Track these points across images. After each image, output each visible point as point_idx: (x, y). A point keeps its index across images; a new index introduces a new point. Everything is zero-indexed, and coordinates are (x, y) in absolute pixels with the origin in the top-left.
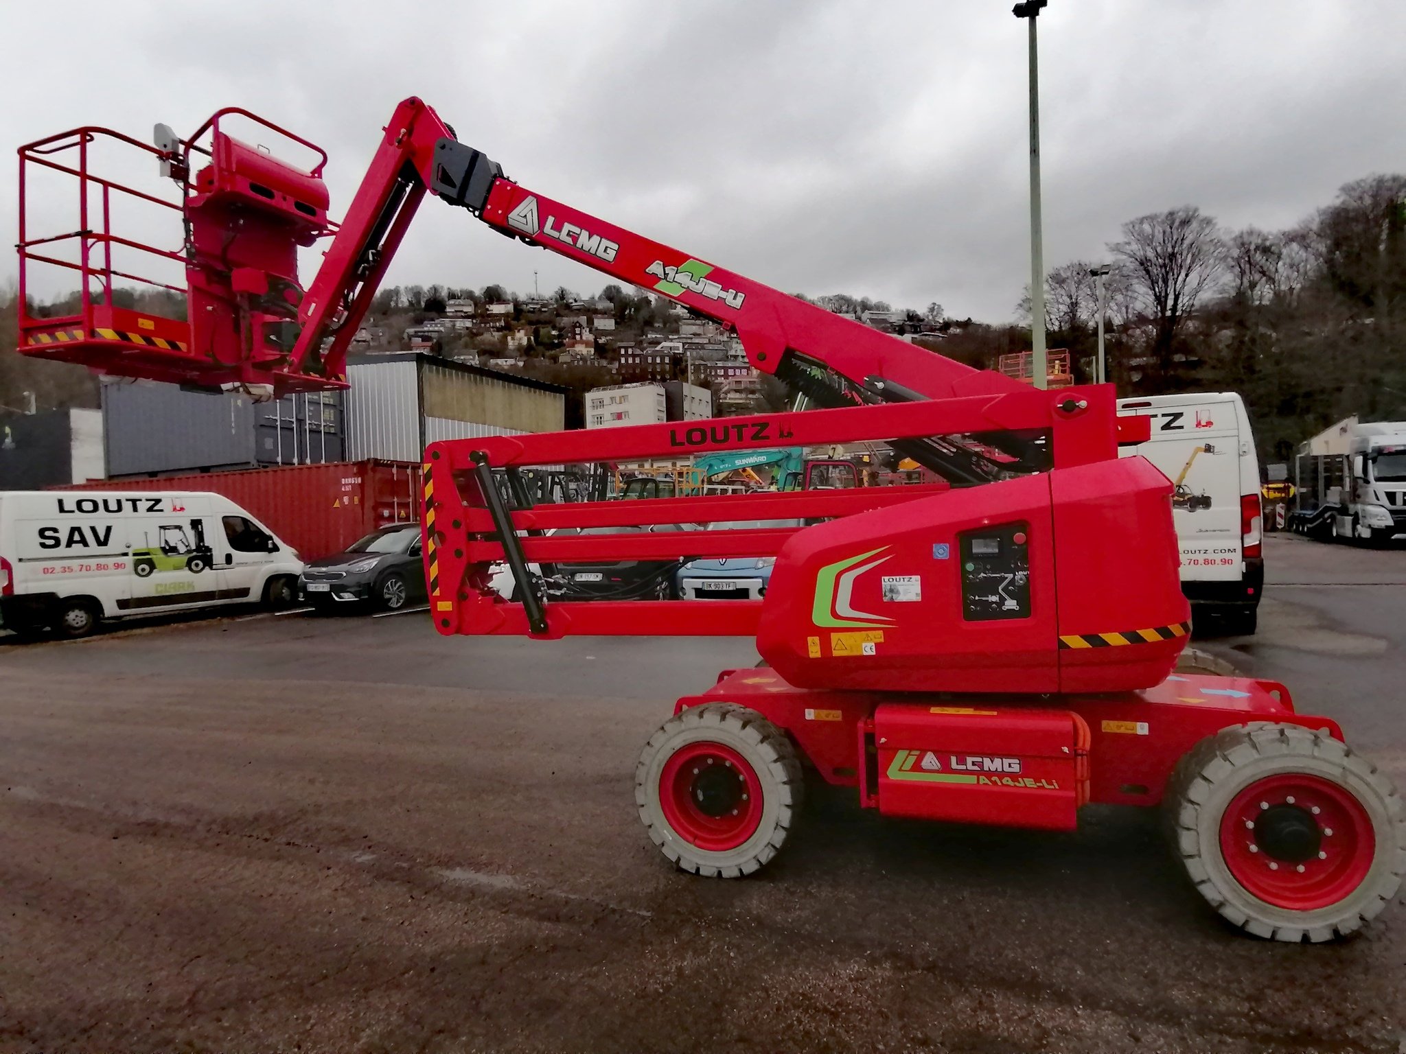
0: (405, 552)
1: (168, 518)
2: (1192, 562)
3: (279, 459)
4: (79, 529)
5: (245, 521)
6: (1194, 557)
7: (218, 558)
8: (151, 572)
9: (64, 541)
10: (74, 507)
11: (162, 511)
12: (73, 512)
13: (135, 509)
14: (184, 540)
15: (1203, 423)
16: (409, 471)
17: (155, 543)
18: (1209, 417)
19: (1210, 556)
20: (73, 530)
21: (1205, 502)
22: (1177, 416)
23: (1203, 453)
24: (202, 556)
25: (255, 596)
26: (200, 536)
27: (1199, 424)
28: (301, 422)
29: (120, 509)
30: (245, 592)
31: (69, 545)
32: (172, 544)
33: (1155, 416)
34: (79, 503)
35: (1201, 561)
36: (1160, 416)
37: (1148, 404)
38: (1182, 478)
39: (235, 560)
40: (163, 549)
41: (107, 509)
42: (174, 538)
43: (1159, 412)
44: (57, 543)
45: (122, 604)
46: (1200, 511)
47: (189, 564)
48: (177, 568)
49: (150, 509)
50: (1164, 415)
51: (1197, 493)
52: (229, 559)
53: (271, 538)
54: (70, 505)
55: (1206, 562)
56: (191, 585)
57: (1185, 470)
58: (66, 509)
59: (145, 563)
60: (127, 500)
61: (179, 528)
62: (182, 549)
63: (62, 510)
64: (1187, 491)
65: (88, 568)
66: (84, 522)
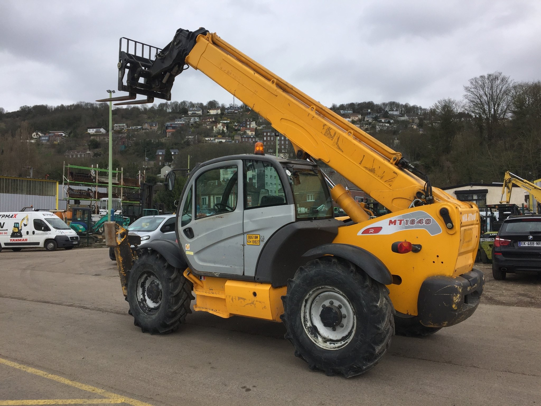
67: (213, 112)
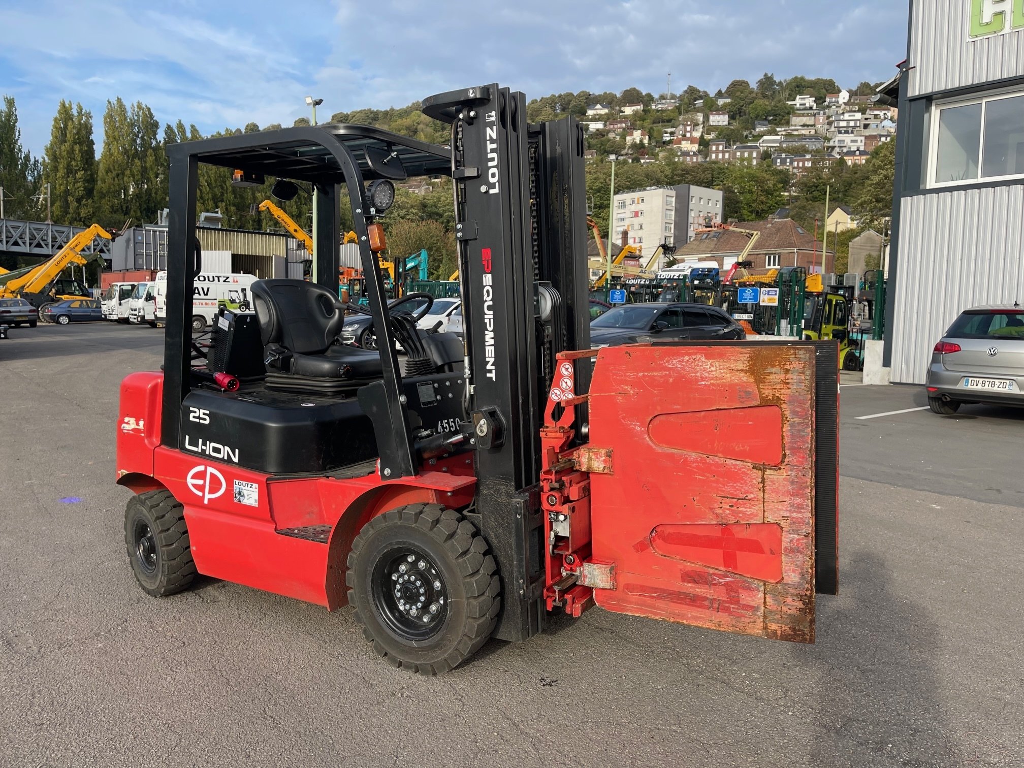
1: (232, 286)
4: (197, 288)
13: (219, 281)
14: (239, 297)
17: (227, 298)
24: (247, 305)
26: (245, 296)
29: (214, 280)
41: (209, 280)
42: (234, 296)
47: (240, 308)
49: (225, 281)
61: (237, 292)
62: (238, 301)
67: (628, 111)
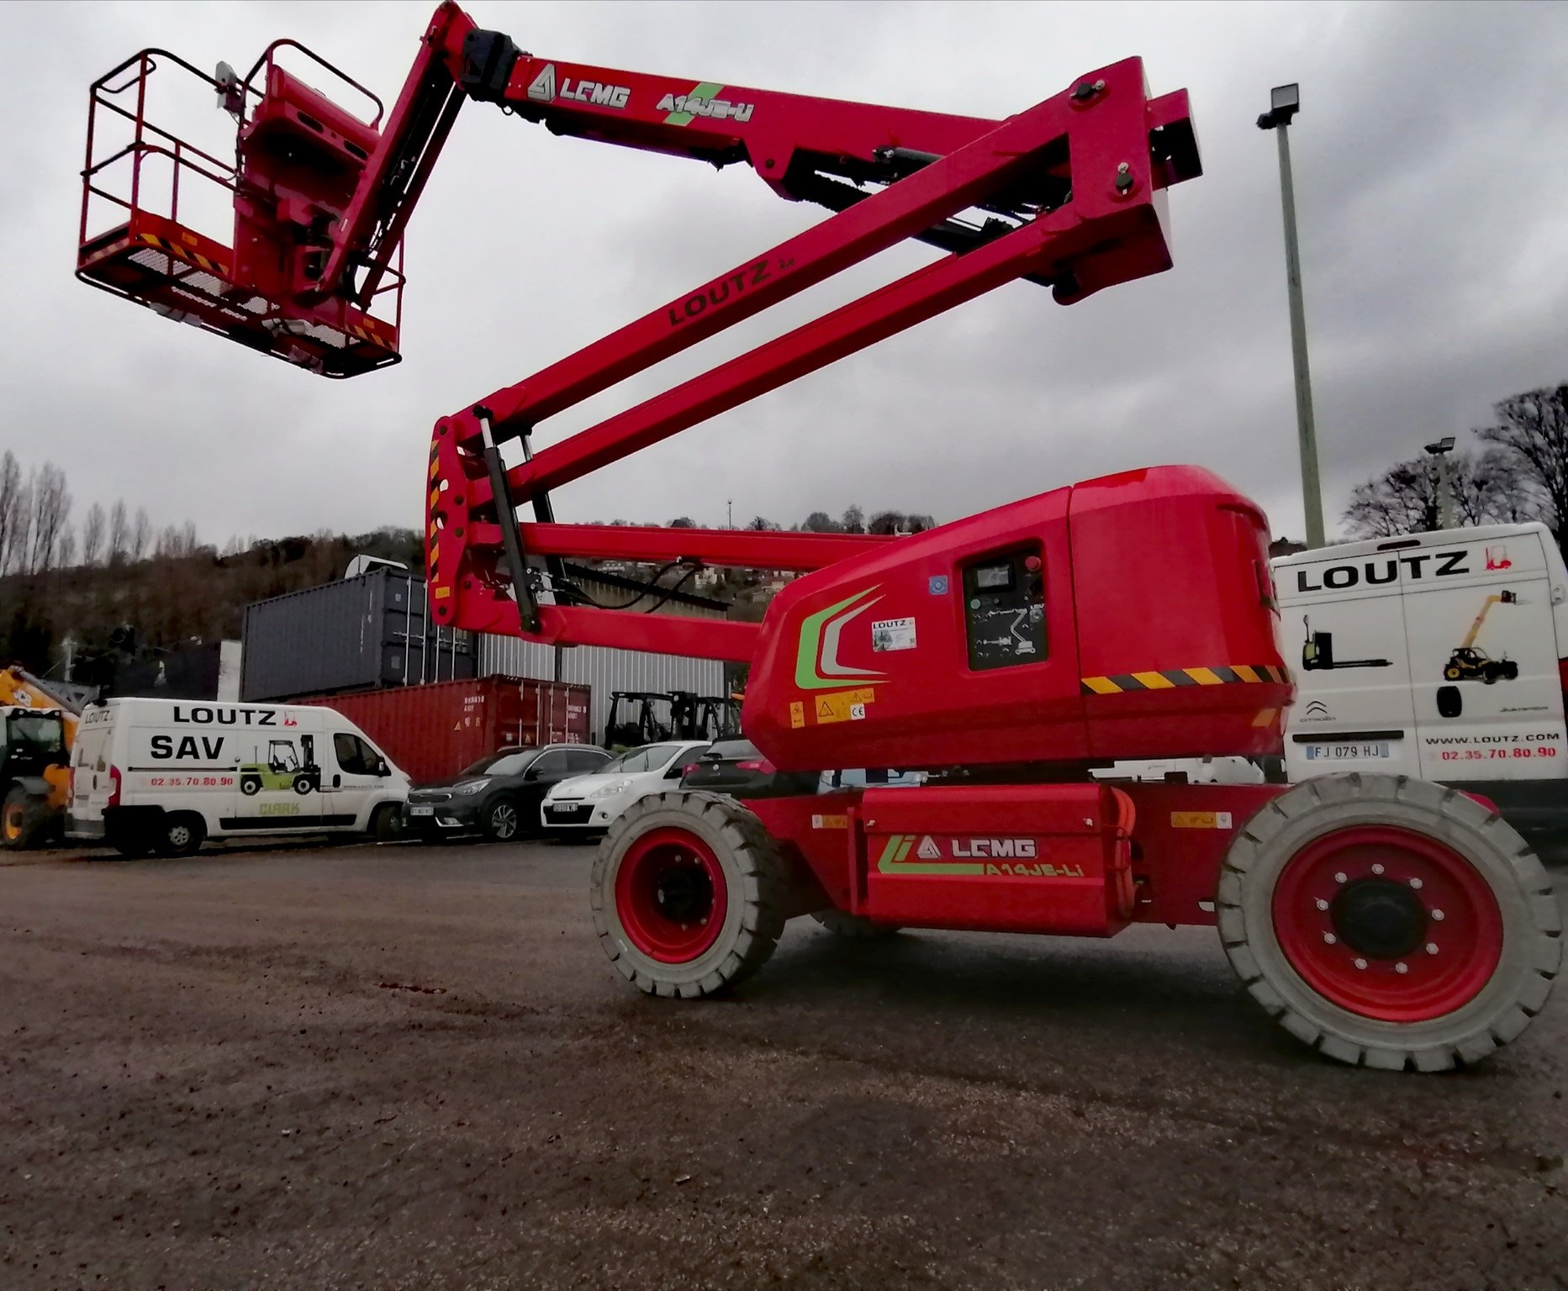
0: (519, 775)
1: (279, 731)
2: (1497, 753)
3: (405, 680)
4: (191, 740)
5: (357, 739)
6: (1498, 746)
7: (326, 779)
8: (257, 790)
9: (175, 752)
10: (189, 717)
11: (274, 724)
12: (188, 721)
13: (248, 721)
14: (293, 758)
15: (1497, 563)
16: (538, 691)
17: (263, 760)
18: (1505, 555)
19: (1523, 745)
20: (186, 740)
21: (1508, 670)
22: (1459, 556)
23: (1500, 603)
24: (309, 777)
25: (361, 824)
26: (309, 754)
27: (1491, 566)
28: (431, 639)
29: (233, 720)
30: (350, 819)
31: (180, 756)
32: (281, 761)
33: (1427, 558)
34: (195, 712)
35: (1510, 752)
36: (1433, 557)
37: (1415, 543)
38: (1471, 638)
39: (343, 783)
40: (271, 766)
41: (221, 720)
42: (283, 754)
43: (1432, 552)
44: (169, 750)
45: (226, 823)
46: (1502, 683)
47: (295, 785)
48: (283, 788)
49: (262, 722)
50: (1438, 556)
51: (1496, 657)
52: (337, 780)
53: (382, 759)
54: (185, 713)
55: (1517, 753)
56: (296, 807)
57: (1476, 627)
58: (181, 717)
59: (252, 780)
60: (241, 711)
61: (290, 743)
62: (290, 767)
63: (177, 719)
64: (1481, 655)
65: (196, 782)
66: (197, 731)
